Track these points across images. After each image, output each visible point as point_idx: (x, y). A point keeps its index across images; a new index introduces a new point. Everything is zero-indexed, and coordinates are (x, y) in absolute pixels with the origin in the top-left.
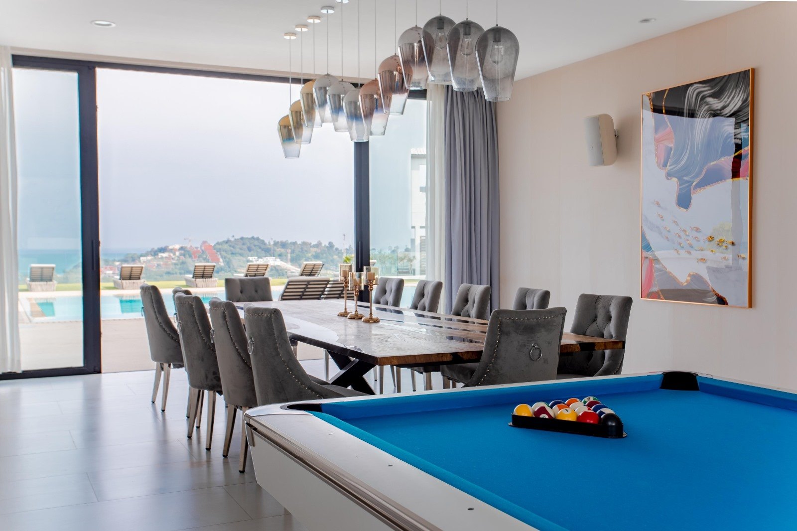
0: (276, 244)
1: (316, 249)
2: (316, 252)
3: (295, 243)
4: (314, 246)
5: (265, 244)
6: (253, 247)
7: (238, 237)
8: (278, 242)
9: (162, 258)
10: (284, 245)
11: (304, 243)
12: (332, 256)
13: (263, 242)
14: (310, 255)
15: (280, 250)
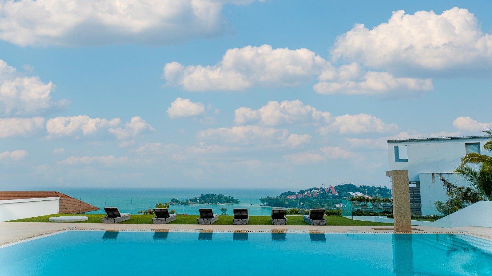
0: (361, 187)
1: (378, 189)
2: (379, 190)
3: (369, 187)
4: (378, 188)
5: (356, 187)
6: (351, 188)
7: (344, 184)
8: (362, 186)
9: (313, 192)
10: (364, 187)
11: (373, 187)
12: (386, 192)
13: (355, 186)
14: (376, 192)
15: (363, 189)
